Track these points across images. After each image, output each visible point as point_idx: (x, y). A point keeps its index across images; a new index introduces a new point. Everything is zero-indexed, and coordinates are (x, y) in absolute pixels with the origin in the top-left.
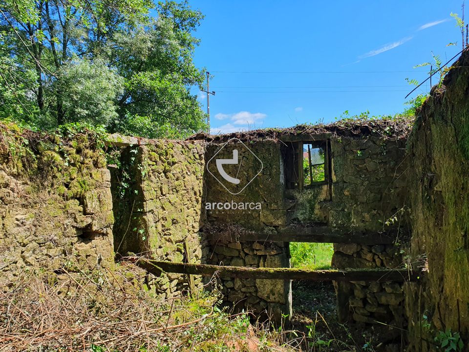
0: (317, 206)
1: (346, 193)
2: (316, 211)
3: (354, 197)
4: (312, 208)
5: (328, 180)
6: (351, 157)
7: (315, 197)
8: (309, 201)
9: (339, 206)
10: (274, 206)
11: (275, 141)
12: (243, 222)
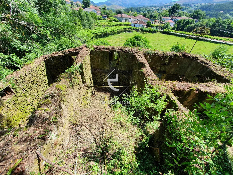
0: (115, 64)
1: (122, 64)
2: (115, 65)
3: (123, 65)
4: (114, 65)
5: (118, 59)
6: (124, 57)
7: (115, 62)
8: (114, 63)
9: (120, 66)
10: (107, 66)
11: (108, 51)
12: (100, 68)
